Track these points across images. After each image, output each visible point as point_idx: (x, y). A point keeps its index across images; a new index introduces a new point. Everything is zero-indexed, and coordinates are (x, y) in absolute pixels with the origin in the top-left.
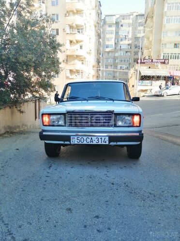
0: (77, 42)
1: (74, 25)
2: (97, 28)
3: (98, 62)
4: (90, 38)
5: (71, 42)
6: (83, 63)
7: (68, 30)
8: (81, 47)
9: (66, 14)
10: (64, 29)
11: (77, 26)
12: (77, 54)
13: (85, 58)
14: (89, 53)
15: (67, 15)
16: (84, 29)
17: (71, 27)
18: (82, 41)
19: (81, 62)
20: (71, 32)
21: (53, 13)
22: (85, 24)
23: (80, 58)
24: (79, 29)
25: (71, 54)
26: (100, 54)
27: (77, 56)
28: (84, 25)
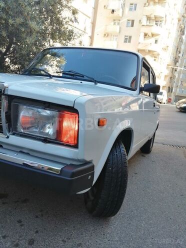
0: (153, 35)
1: (152, 16)
2: (181, 22)
3: (176, 61)
4: (169, 33)
5: (146, 35)
6: (155, 60)
7: (144, 22)
8: (156, 41)
9: (145, 4)
10: (140, 21)
11: (156, 17)
12: (150, 49)
13: (158, 55)
14: (165, 49)
15: (147, 4)
16: (164, 22)
17: (149, 18)
18: (158, 35)
19: (154, 58)
20: (148, 24)
21: (131, 3)
22: (166, 16)
23: (153, 54)
24: (157, 20)
25: (143, 48)
26: (180, 53)
27: (149, 51)
28: (164, 17)
